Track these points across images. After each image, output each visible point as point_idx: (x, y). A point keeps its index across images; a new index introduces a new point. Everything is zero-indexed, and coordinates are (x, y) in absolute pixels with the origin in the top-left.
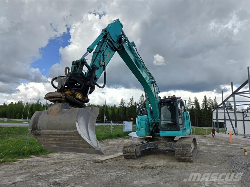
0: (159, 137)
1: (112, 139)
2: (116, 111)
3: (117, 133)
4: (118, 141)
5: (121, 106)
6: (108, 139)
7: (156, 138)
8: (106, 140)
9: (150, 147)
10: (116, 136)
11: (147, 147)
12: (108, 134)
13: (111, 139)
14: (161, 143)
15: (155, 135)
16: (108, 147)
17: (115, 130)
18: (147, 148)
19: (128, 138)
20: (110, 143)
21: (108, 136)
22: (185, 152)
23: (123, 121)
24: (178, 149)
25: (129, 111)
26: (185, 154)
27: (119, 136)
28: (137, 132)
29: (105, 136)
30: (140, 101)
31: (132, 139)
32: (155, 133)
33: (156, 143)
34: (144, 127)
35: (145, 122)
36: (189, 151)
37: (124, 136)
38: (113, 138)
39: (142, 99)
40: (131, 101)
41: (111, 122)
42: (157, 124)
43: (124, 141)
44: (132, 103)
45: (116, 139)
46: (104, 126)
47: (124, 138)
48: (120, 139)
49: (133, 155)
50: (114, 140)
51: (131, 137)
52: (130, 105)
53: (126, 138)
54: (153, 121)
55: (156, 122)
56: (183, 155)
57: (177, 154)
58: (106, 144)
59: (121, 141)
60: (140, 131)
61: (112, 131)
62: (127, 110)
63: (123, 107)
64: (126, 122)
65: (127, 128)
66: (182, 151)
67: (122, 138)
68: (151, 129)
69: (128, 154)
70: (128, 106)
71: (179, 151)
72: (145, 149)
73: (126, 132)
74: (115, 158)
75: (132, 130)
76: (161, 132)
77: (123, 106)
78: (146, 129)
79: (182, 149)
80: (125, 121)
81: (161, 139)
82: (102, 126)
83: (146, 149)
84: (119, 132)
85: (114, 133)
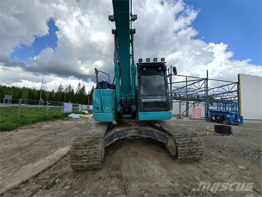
0: (130, 121)
1: (48, 122)
2: (54, 95)
3: (55, 114)
4: (56, 123)
5: (59, 91)
6: (42, 122)
7: (125, 122)
8: (38, 123)
9: (119, 138)
10: (52, 118)
11: (113, 139)
12: (42, 116)
13: (45, 122)
14: (131, 129)
15: (123, 118)
16: (40, 134)
17: (52, 112)
18: (115, 140)
19: (68, 120)
20: (44, 127)
21: (42, 118)
22: (195, 147)
23: (63, 102)
24: (184, 143)
25: (66, 96)
26: (194, 151)
27: (56, 118)
28: (93, 114)
29: (37, 119)
30: (77, 88)
31: (73, 120)
32: (123, 115)
33: (125, 130)
34: (110, 106)
35: (111, 97)
36: (200, 145)
37: (63, 118)
38: (49, 120)
39: (79, 87)
40: (69, 88)
41: (47, 102)
42: (128, 102)
43: (63, 123)
44: (70, 89)
45: (53, 121)
46: (40, 108)
47: (63, 120)
48: (59, 120)
49: (95, 163)
50: (50, 122)
51: (71, 118)
52: (68, 91)
53: (66, 120)
54: (124, 97)
55: (128, 98)
56: (191, 153)
57: (182, 153)
58: (37, 129)
59: (60, 124)
60: (103, 112)
61: (48, 113)
62: (65, 95)
63: (61, 93)
64: (66, 104)
65: (66, 110)
66: (190, 146)
67: (61, 120)
68: (119, 109)
69: (84, 162)
70: (66, 92)
71: (184, 147)
72: (111, 143)
73: (66, 113)
74: (50, 167)
75: (71, 112)
76: (141, 114)
77: (61, 91)
78: (112, 109)
79: (189, 142)
80: (65, 102)
81: (133, 123)
82: (37, 107)
83: (113, 142)
84: (56, 114)
85: (50, 115)
